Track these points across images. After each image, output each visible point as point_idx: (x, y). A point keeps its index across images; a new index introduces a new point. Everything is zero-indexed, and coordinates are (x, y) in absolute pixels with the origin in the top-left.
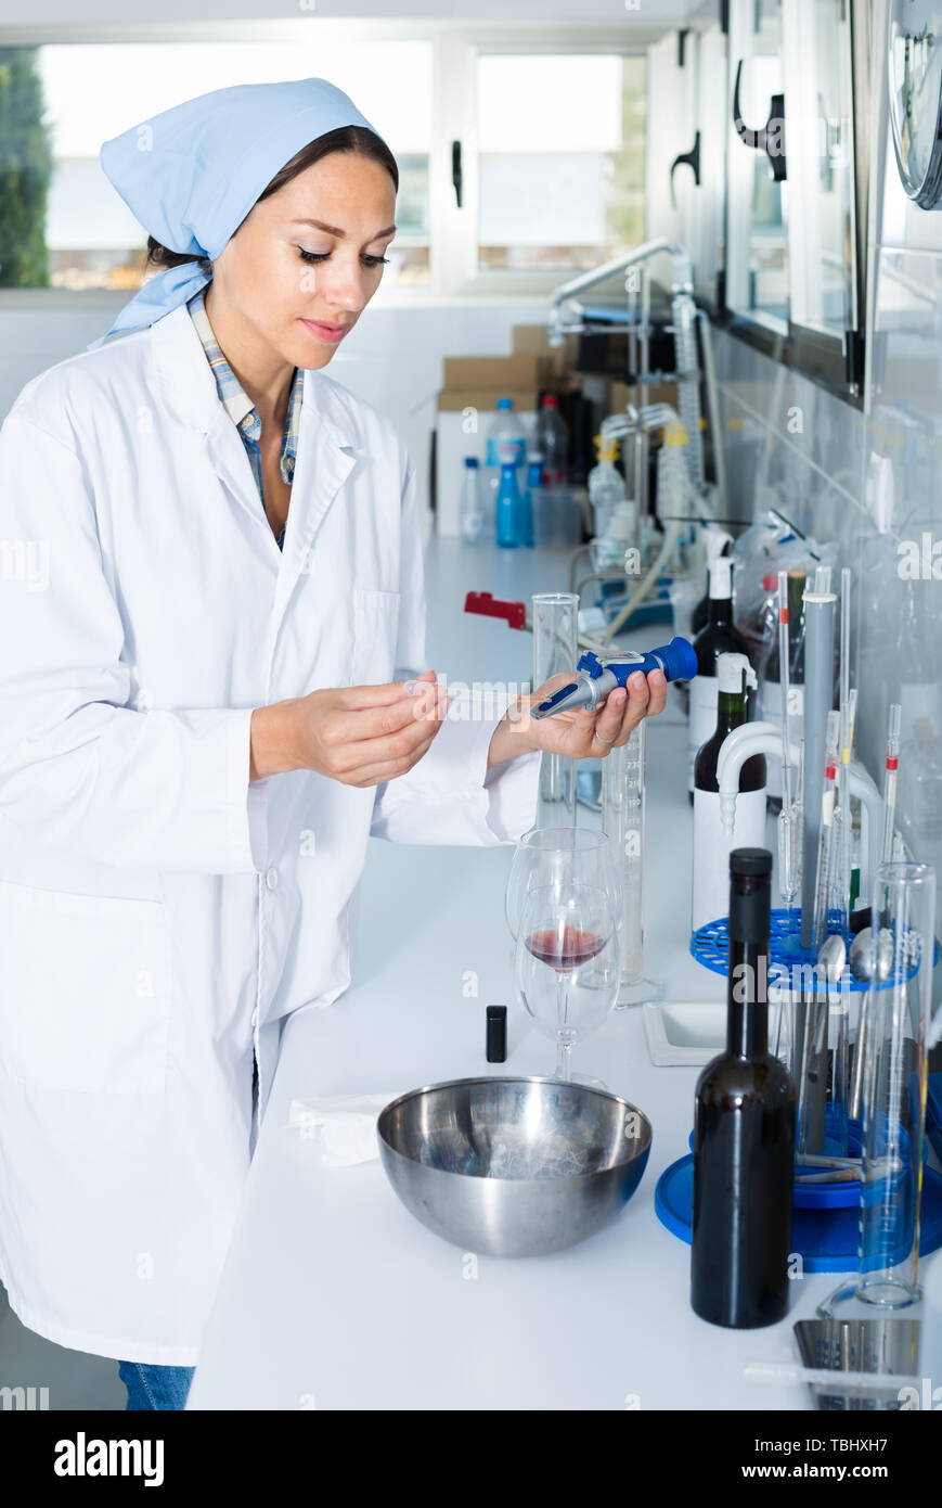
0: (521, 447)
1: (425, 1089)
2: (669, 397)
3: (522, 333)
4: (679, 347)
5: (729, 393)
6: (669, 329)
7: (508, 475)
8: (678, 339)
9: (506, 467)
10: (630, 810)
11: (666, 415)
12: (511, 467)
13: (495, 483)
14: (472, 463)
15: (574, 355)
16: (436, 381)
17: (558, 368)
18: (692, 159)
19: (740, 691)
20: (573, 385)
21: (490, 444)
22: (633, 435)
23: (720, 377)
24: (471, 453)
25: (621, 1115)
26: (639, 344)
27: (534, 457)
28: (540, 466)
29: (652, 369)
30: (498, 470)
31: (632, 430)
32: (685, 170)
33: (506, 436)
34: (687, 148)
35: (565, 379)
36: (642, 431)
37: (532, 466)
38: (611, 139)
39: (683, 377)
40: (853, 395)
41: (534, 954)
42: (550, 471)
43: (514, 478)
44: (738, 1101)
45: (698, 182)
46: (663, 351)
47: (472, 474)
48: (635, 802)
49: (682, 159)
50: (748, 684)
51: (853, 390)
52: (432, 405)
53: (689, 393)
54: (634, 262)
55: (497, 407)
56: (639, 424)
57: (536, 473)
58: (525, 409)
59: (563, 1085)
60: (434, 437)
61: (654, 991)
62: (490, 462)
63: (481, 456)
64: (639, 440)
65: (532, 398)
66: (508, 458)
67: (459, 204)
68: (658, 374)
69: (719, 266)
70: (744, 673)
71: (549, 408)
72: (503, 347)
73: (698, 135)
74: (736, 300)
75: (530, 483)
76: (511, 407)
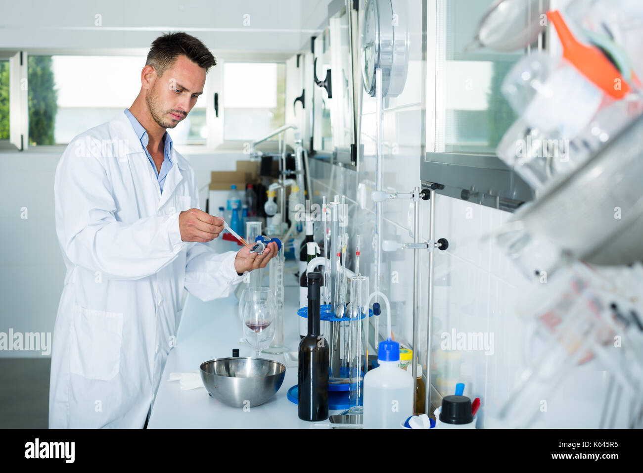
0: (240, 203)
1: (215, 360)
2: (293, 177)
3: (240, 163)
4: (296, 162)
5: (315, 180)
6: (293, 155)
7: (235, 212)
8: (296, 159)
9: (234, 210)
10: (279, 307)
11: (291, 181)
12: (236, 210)
13: (230, 216)
14: (221, 209)
15: (259, 172)
16: (208, 180)
17: (253, 176)
18: (302, 99)
19: (315, 254)
20: (259, 182)
21: (228, 202)
22: (280, 188)
23: (311, 176)
24: (221, 205)
25: (275, 365)
26: (282, 160)
27: (245, 206)
28: (247, 210)
29: (287, 169)
30: (231, 211)
31: (280, 186)
32: (299, 103)
33: (234, 199)
34: (300, 95)
35: (256, 180)
36: (283, 187)
37: (244, 209)
38: (273, 104)
39: (298, 172)
40: (353, 166)
41: (248, 326)
42: (251, 212)
43: (237, 215)
44: (312, 349)
45: (304, 107)
46: (291, 163)
47: (222, 213)
48: (280, 305)
49: (298, 99)
50: (317, 252)
51: (353, 163)
52: (207, 188)
53: (300, 177)
54: (281, 132)
55: (230, 189)
56: (282, 184)
57: (245, 212)
58: (241, 190)
59: (258, 359)
60: (208, 201)
61: (287, 349)
62: (229, 207)
63: (225, 206)
64: (282, 190)
65: (244, 185)
66: (235, 206)
67: (217, 116)
68: (289, 171)
69: (311, 136)
70: (316, 248)
71: (250, 189)
72: (233, 167)
73: (304, 90)
74: (317, 147)
75: (243, 216)
76: (236, 188)
